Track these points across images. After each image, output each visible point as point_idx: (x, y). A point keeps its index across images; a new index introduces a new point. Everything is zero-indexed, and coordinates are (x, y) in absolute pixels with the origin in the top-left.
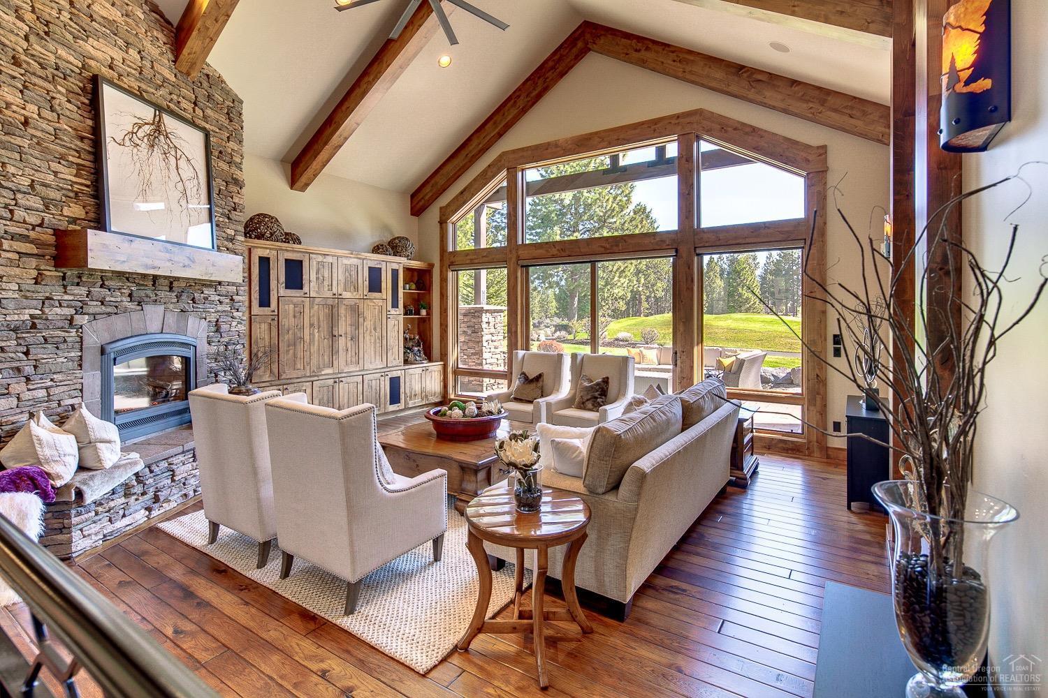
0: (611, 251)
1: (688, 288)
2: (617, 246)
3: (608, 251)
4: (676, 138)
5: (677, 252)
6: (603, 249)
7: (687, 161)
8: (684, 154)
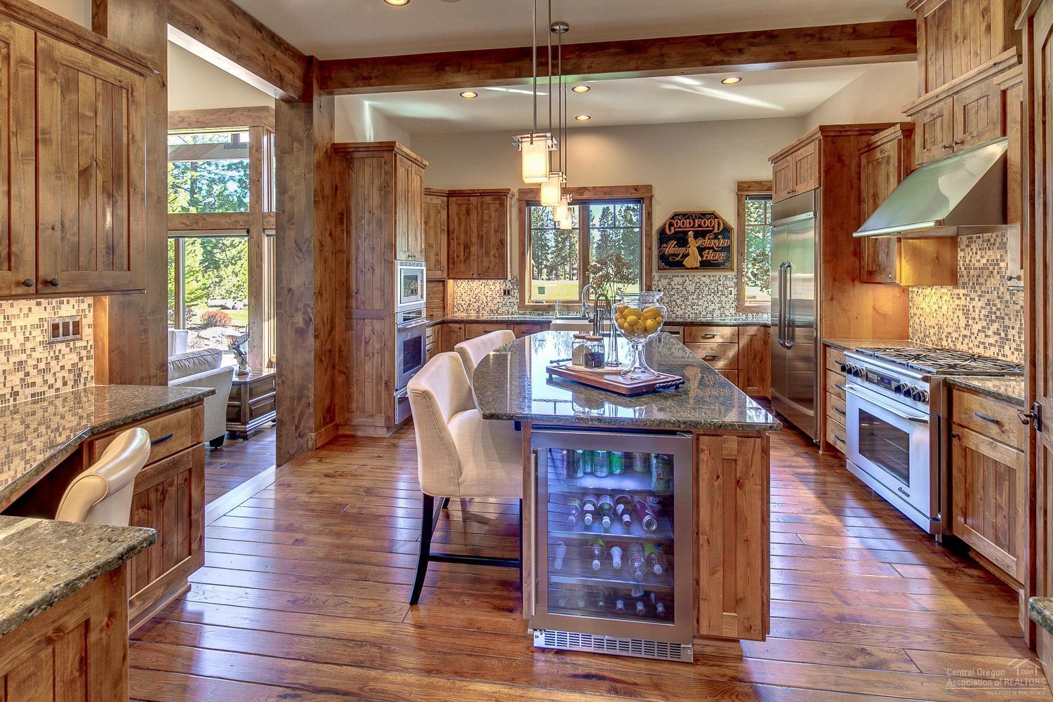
0: (192, 228)
1: (258, 266)
2: (197, 223)
3: (189, 228)
4: (248, 129)
5: (248, 231)
6: (184, 226)
7: (257, 151)
8: (254, 144)
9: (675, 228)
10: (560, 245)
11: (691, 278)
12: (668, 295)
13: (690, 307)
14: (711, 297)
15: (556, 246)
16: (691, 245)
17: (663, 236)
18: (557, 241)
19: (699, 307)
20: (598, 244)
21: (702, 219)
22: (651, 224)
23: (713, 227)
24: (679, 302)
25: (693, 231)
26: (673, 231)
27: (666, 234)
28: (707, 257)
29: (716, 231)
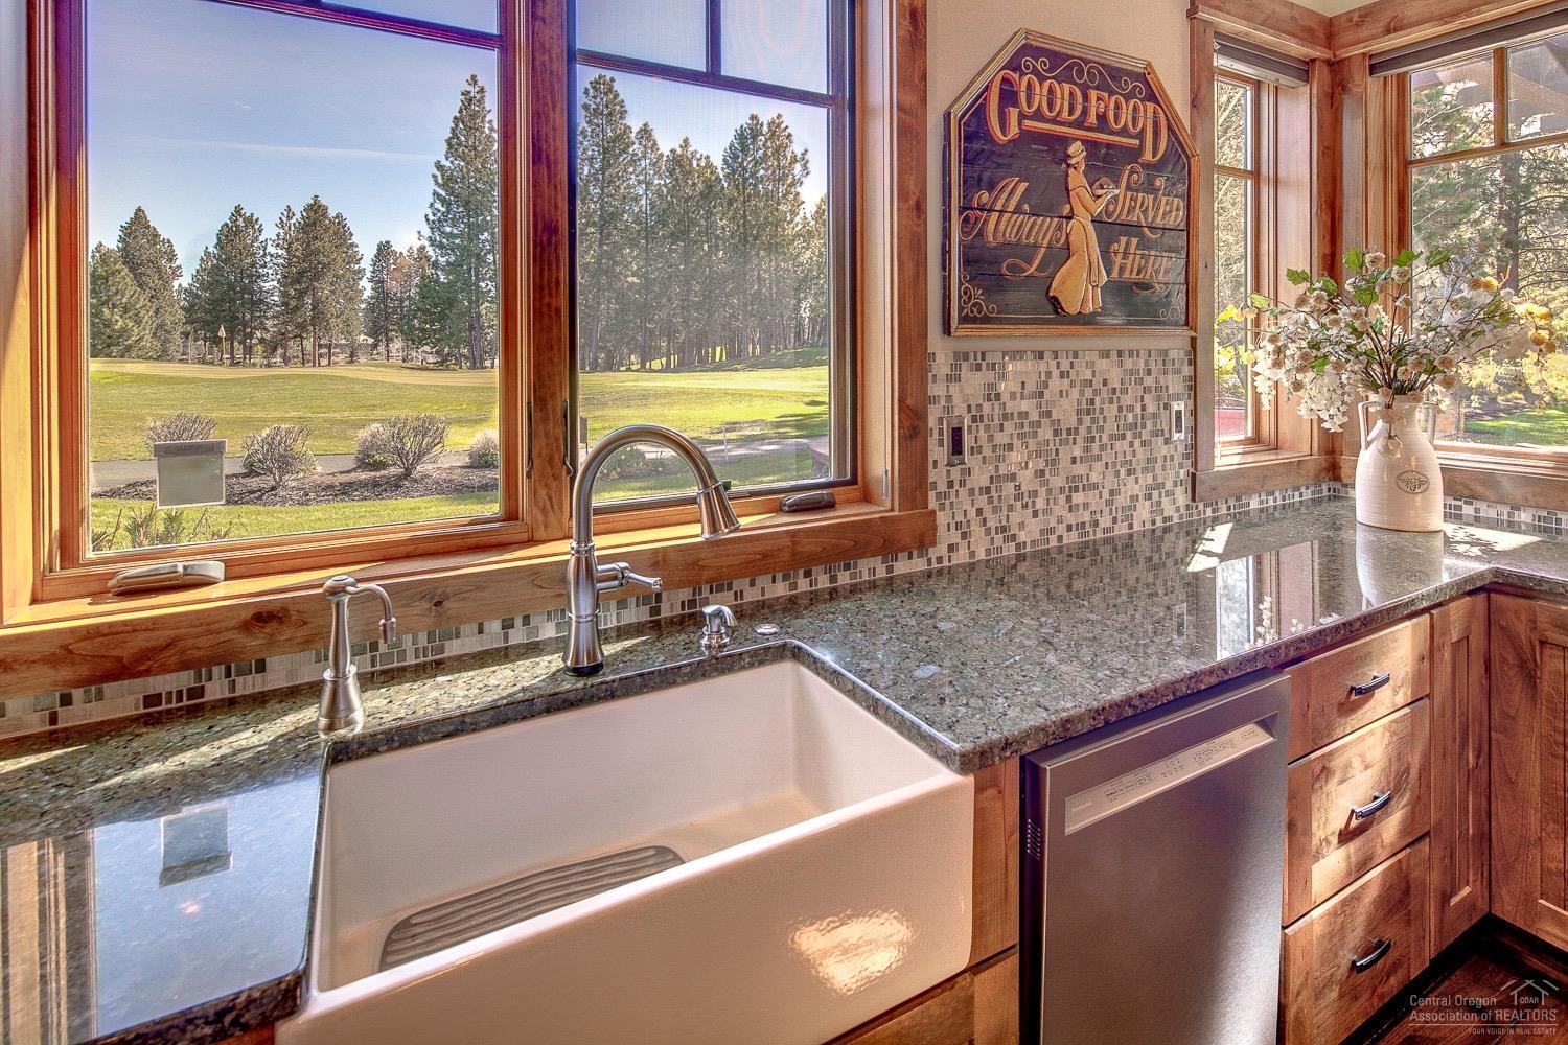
9: (1022, 116)
10: (293, 303)
11: (1065, 365)
12: (987, 451)
13: (1062, 499)
14: (1126, 443)
15: (285, 304)
16: (1079, 209)
17: (976, 146)
18: (284, 294)
19: (1092, 497)
20: (369, 303)
21: (1112, 93)
22: (924, 77)
23: (1141, 135)
24: (1026, 478)
25: (1085, 142)
26: (1014, 130)
27: (989, 138)
28: (1122, 269)
29: (1148, 156)
